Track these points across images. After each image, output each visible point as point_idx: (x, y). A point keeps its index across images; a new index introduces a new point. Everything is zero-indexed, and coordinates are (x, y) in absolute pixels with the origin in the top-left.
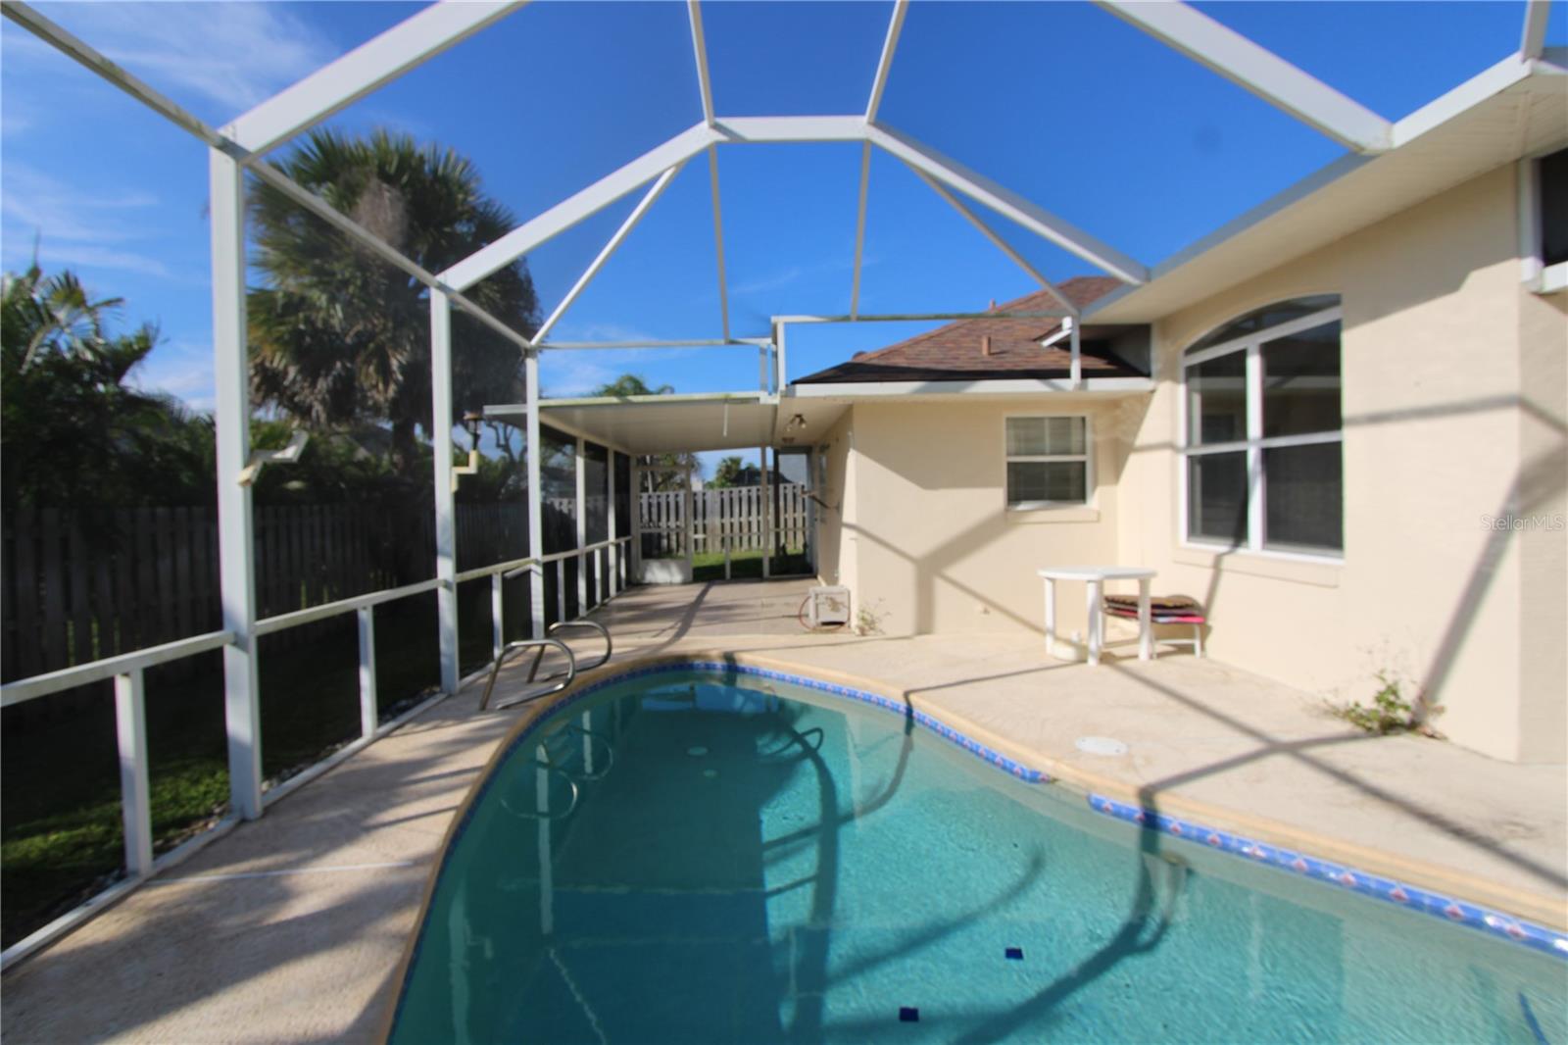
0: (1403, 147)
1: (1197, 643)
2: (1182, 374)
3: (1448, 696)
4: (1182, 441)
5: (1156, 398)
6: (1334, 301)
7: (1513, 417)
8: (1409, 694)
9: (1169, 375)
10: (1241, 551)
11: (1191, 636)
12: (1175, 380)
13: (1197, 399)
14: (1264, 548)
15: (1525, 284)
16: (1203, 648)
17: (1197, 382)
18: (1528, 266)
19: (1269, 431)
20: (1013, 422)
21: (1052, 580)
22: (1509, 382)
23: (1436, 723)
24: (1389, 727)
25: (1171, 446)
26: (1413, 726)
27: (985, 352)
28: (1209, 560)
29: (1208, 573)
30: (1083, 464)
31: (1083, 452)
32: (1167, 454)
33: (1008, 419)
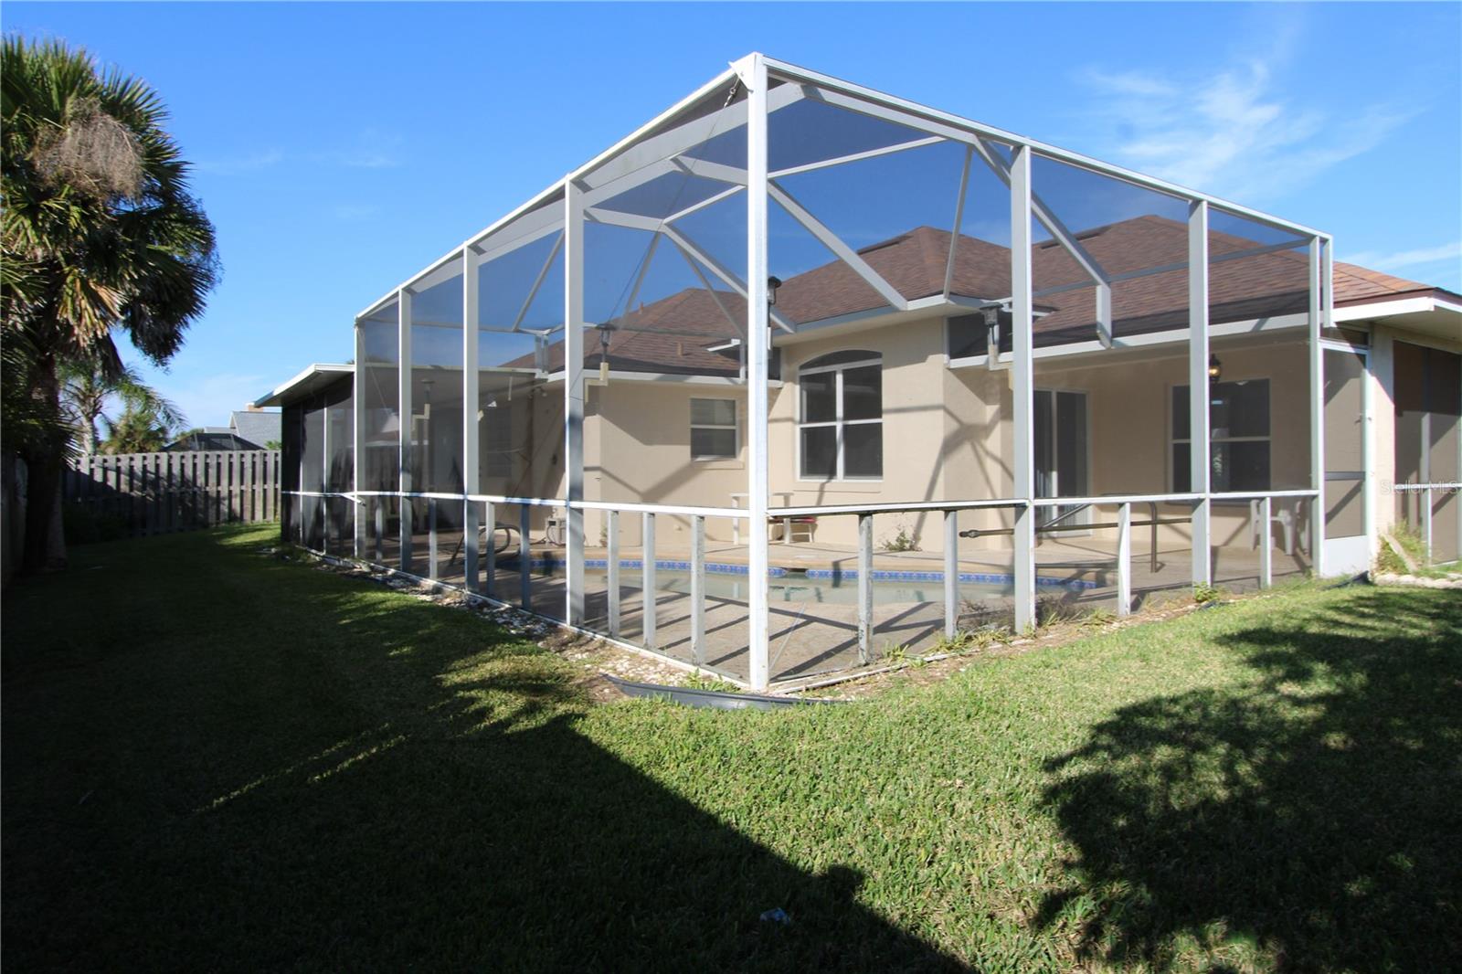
0: (911, 311)
1: (810, 534)
2: (798, 379)
3: (923, 534)
4: (797, 417)
5: (783, 392)
6: (877, 355)
7: (941, 413)
8: (909, 535)
9: (790, 379)
10: (833, 481)
11: (808, 531)
12: (795, 383)
13: (805, 393)
14: (844, 478)
15: (945, 364)
16: (813, 538)
17: (805, 384)
18: (944, 358)
19: (847, 416)
20: (694, 401)
21: (736, 498)
22: (939, 400)
23: (920, 545)
24: (902, 549)
25: (791, 420)
26: (912, 548)
27: (679, 353)
28: (817, 487)
29: (817, 494)
30: (734, 431)
31: (734, 424)
32: (789, 424)
33: (693, 400)
